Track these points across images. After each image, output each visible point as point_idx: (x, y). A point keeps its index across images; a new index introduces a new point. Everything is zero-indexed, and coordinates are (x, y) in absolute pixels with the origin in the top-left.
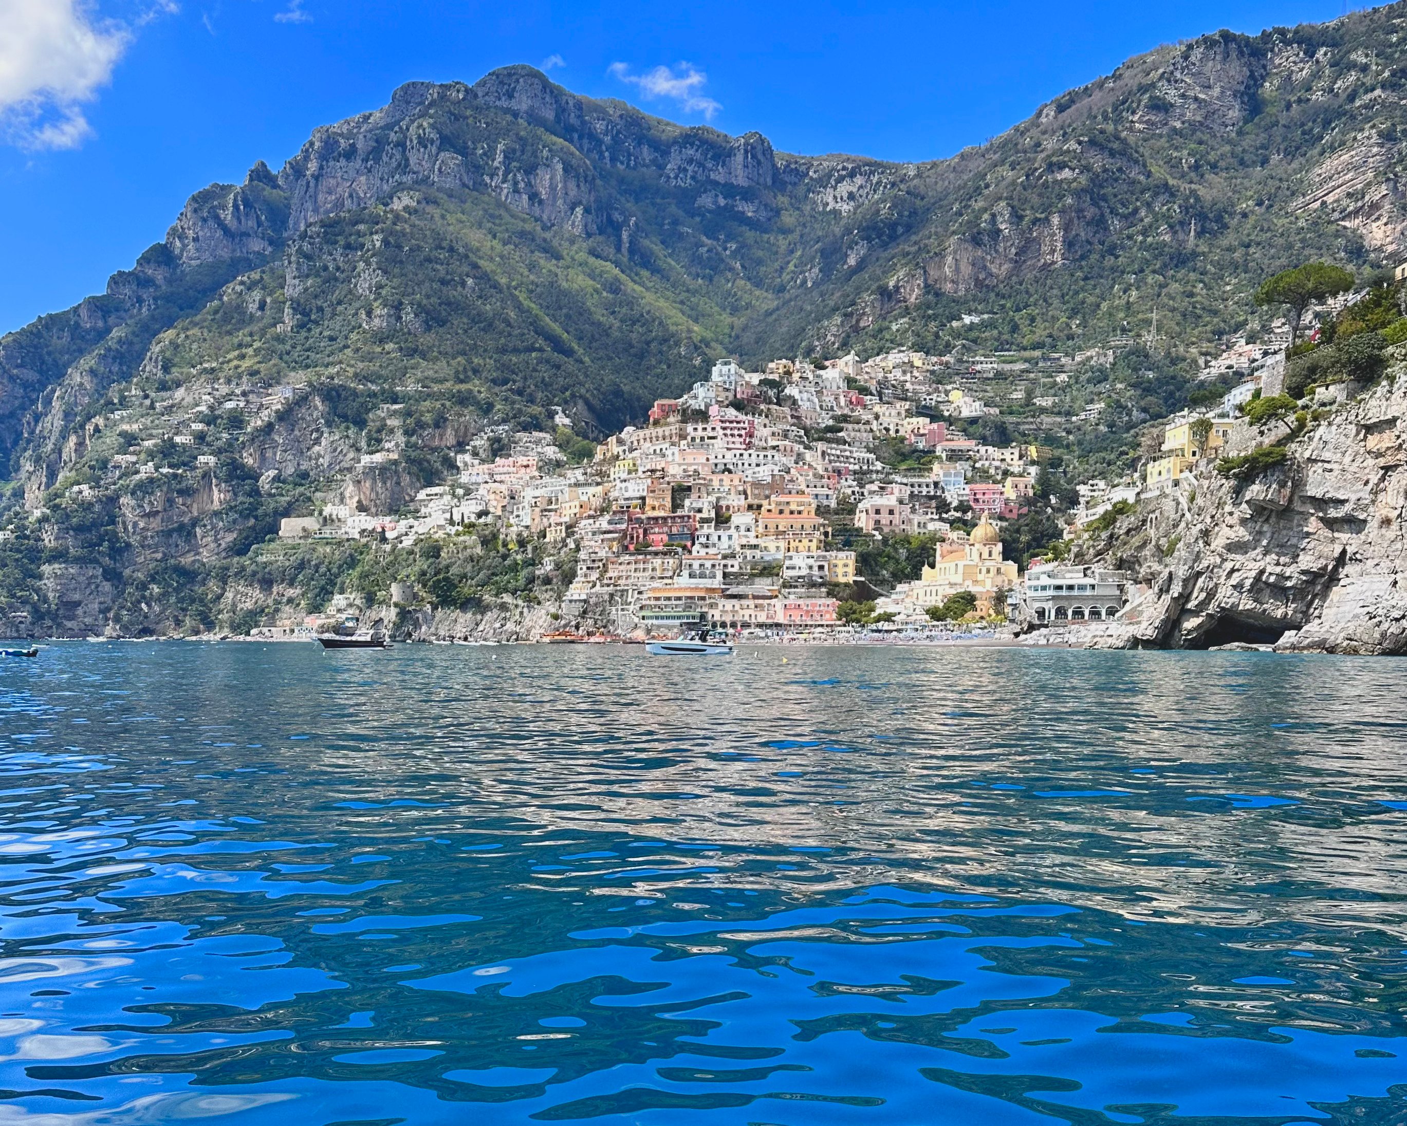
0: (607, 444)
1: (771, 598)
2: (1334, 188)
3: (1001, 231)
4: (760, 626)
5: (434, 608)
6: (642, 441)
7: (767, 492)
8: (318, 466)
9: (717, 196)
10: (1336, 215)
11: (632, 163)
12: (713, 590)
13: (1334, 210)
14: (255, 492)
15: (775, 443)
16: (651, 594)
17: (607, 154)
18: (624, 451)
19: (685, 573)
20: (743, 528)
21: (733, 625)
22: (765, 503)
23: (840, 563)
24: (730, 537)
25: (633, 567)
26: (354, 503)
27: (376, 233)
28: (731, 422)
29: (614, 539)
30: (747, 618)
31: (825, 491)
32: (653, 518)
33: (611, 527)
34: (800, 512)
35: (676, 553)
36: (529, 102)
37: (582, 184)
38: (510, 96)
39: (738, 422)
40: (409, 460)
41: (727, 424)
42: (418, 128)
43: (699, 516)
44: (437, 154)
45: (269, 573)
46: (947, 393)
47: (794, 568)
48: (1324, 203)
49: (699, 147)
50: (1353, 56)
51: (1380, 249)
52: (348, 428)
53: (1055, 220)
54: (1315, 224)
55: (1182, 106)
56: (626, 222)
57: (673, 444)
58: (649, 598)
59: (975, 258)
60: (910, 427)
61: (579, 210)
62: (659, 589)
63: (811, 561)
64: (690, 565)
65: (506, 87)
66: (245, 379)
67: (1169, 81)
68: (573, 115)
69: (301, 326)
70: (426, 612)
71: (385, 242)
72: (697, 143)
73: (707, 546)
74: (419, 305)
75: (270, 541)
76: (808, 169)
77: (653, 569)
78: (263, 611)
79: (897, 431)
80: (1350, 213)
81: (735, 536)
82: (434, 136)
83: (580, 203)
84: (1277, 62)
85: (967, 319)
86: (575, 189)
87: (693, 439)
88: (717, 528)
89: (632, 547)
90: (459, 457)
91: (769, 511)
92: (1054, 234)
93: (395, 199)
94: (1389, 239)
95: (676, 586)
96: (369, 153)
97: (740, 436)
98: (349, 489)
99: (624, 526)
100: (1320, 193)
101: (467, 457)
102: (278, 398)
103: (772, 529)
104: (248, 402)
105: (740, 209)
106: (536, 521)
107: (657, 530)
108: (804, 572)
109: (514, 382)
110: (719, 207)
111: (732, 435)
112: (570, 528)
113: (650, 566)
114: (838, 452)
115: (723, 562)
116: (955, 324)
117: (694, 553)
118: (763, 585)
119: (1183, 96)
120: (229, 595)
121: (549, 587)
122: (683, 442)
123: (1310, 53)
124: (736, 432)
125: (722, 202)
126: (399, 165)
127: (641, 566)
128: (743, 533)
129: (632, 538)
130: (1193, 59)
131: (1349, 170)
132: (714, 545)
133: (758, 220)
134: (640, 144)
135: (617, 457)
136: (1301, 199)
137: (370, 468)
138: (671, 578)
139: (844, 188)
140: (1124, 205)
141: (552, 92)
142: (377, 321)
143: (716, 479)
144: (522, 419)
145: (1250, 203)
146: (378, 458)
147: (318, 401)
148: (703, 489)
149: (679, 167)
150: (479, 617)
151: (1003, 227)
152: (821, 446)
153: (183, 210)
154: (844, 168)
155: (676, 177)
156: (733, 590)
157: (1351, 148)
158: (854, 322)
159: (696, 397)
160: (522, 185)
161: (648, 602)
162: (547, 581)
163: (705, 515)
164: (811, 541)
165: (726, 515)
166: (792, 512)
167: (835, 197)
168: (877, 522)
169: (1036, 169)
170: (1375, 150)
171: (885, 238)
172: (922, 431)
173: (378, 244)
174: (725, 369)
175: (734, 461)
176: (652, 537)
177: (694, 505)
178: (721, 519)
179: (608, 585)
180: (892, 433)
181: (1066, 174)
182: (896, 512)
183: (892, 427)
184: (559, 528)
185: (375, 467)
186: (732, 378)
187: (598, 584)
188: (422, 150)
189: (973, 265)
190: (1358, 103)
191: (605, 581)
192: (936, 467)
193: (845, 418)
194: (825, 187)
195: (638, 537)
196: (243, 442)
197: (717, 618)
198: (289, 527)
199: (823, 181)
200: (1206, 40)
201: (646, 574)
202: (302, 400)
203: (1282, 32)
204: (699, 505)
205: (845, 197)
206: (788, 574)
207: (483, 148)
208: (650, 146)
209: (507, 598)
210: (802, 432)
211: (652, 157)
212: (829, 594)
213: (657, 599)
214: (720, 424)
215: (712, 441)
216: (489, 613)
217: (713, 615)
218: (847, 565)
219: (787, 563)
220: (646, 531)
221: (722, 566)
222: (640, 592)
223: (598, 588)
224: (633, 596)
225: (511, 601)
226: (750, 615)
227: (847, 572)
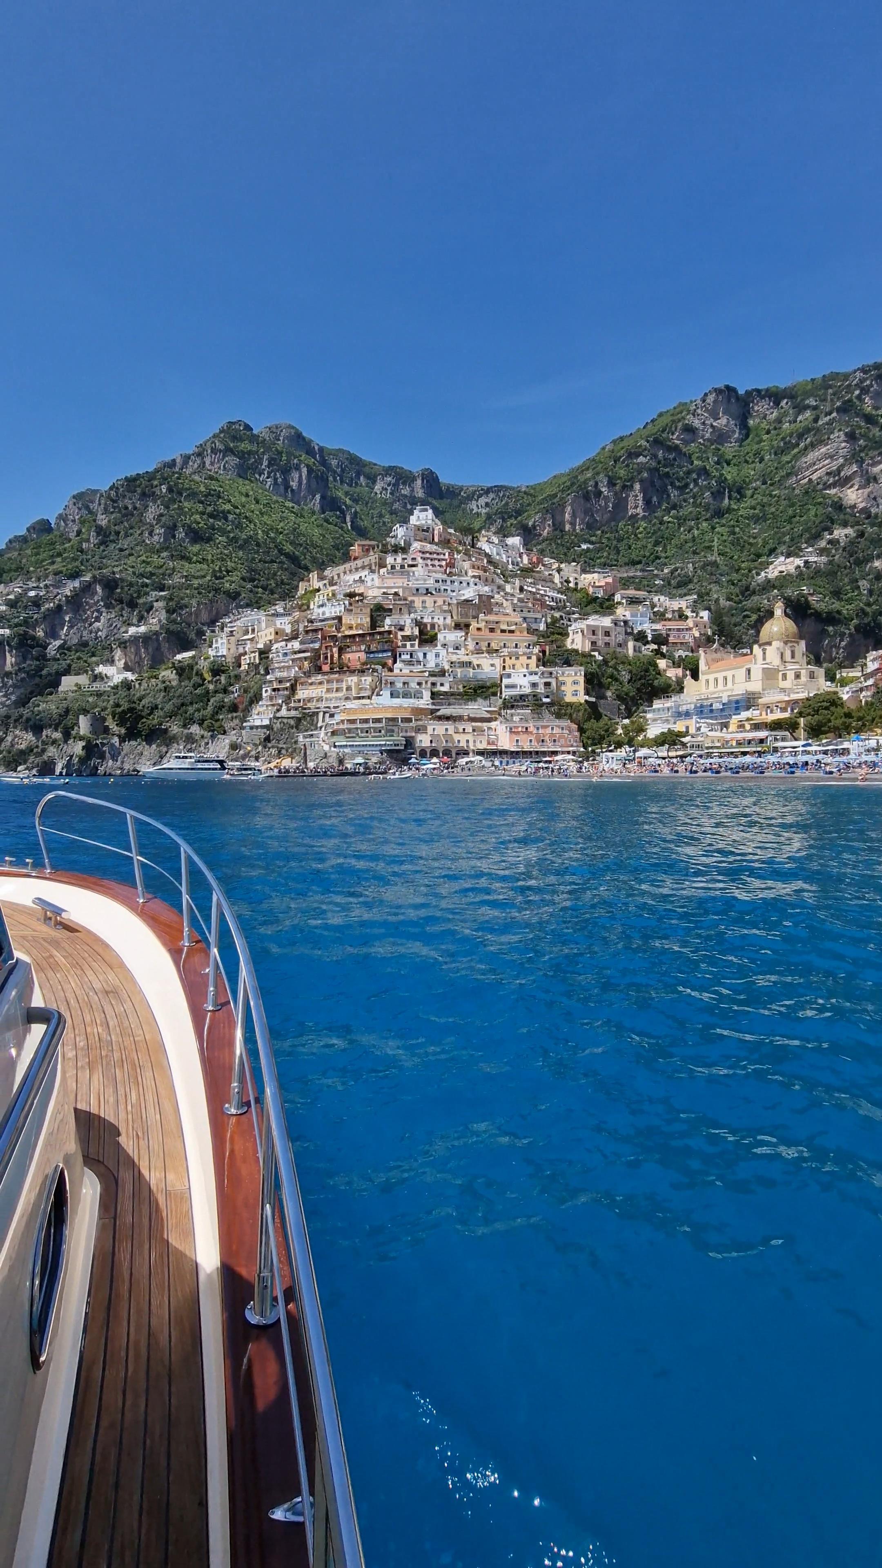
0: (309, 581)
1: (489, 720)
2: (817, 470)
3: (602, 492)
4: (481, 753)
5: (122, 740)
6: (342, 575)
7: (475, 612)
8: (97, 638)
10: (820, 487)
11: (354, 485)
12: (420, 711)
13: (818, 484)
14: (43, 657)
16: (344, 717)
18: (325, 584)
19: (386, 692)
20: (451, 646)
21: (447, 751)
22: (473, 622)
23: (569, 680)
24: (437, 655)
25: (325, 687)
26: (121, 664)
28: (431, 555)
29: (306, 658)
30: (463, 744)
31: (532, 616)
32: (350, 636)
33: (304, 647)
34: (511, 632)
35: (375, 670)
37: (320, 483)
38: (278, 439)
39: (438, 554)
40: (168, 631)
41: (428, 555)
42: (212, 443)
43: (400, 634)
44: (224, 459)
45: (40, 720)
47: (514, 687)
48: (810, 480)
49: (394, 476)
50: (807, 402)
51: (854, 506)
52: (123, 609)
53: (637, 486)
54: (807, 492)
55: (703, 430)
56: (349, 511)
57: (373, 571)
58: (343, 721)
59: (586, 509)
61: (318, 497)
62: (354, 711)
63: (535, 679)
64: (392, 684)
66: (50, 578)
67: (694, 415)
69: (103, 543)
70: (113, 745)
71: (170, 491)
72: (393, 474)
73: (410, 664)
74: (189, 526)
75: (51, 694)
76: (460, 491)
77: (349, 689)
78: (32, 750)
79: (576, 584)
80: (830, 485)
81: (443, 652)
82: (222, 448)
83: (319, 492)
84: (756, 408)
85: (584, 546)
86: (315, 485)
87: (393, 567)
88: (421, 646)
89: (326, 668)
91: (479, 629)
92: (637, 496)
94: (860, 500)
95: (374, 707)
97: (440, 566)
98: (118, 654)
99: (317, 646)
100: (807, 473)
102: (70, 587)
103: (484, 646)
104: (48, 592)
106: (232, 651)
107: (354, 648)
108: (528, 690)
111: (433, 565)
112: (264, 653)
113: (344, 686)
114: (534, 590)
115: (431, 680)
116: (576, 549)
117: (396, 671)
118: (478, 707)
119: (704, 423)
120: (9, 738)
121: (235, 714)
122: (383, 571)
123: (777, 404)
124: (436, 562)
127: (335, 686)
128: (451, 650)
129: (326, 658)
130: (708, 401)
131: (827, 459)
132: (419, 662)
134: (359, 474)
135: (318, 590)
136: (794, 478)
137: (135, 637)
138: (369, 698)
139: (482, 501)
140: (679, 481)
141: (303, 438)
142: (156, 538)
143: (417, 601)
145: (758, 483)
146: (142, 629)
147: (99, 589)
148: (404, 609)
149: (383, 488)
150: (164, 749)
151: (603, 490)
153: (67, 503)
154: (482, 490)
155: (381, 493)
156: (444, 711)
157: (827, 444)
159: (395, 537)
160: (280, 480)
161: (341, 726)
162: (234, 708)
163: (408, 632)
164: (528, 658)
165: (432, 633)
166: (503, 631)
167: (477, 506)
168: (593, 643)
169: (621, 457)
170: (843, 445)
172: (597, 584)
173: (164, 491)
174: (420, 514)
175: (436, 587)
176: (348, 656)
177: (395, 624)
178: (427, 637)
179: (296, 709)
180: (572, 585)
181: (641, 459)
182: (613, 634)
183: (571, 579)
184: (253, 655)
185: (140, 637)
186: (430, 521)
187: (284, 707)
189: (585, 513)
190: (820, 423)
191: (292, 705)
192: (620, 610)
195: (332, 656)
196: (36, 620)
197: (427, 744)
198: (68, 683)
199: (470, 498)
200: (715, 390)
201: (340, 695)
202: (87, 588)
203: (758, 391)
204: (401, 624)
205: (484, 505)
206: (506, 693)
208: (364, 475)
209: (195, 729)
210: (499, 571)
211: (366, 482)
212: (559, 716)
213: (352, 721)
214: (421, 555)
215: (414, 569)
216: (175, 745)
217: (423, 741)
218: (575, 683)
219: (505, 681)
220: (341, 651)
221: (429, 685)
222: (332, 716)
223: (284, 712)
224: (323, 721)
225: (198, 732)
226: (468, 741)
227: (576, 691)
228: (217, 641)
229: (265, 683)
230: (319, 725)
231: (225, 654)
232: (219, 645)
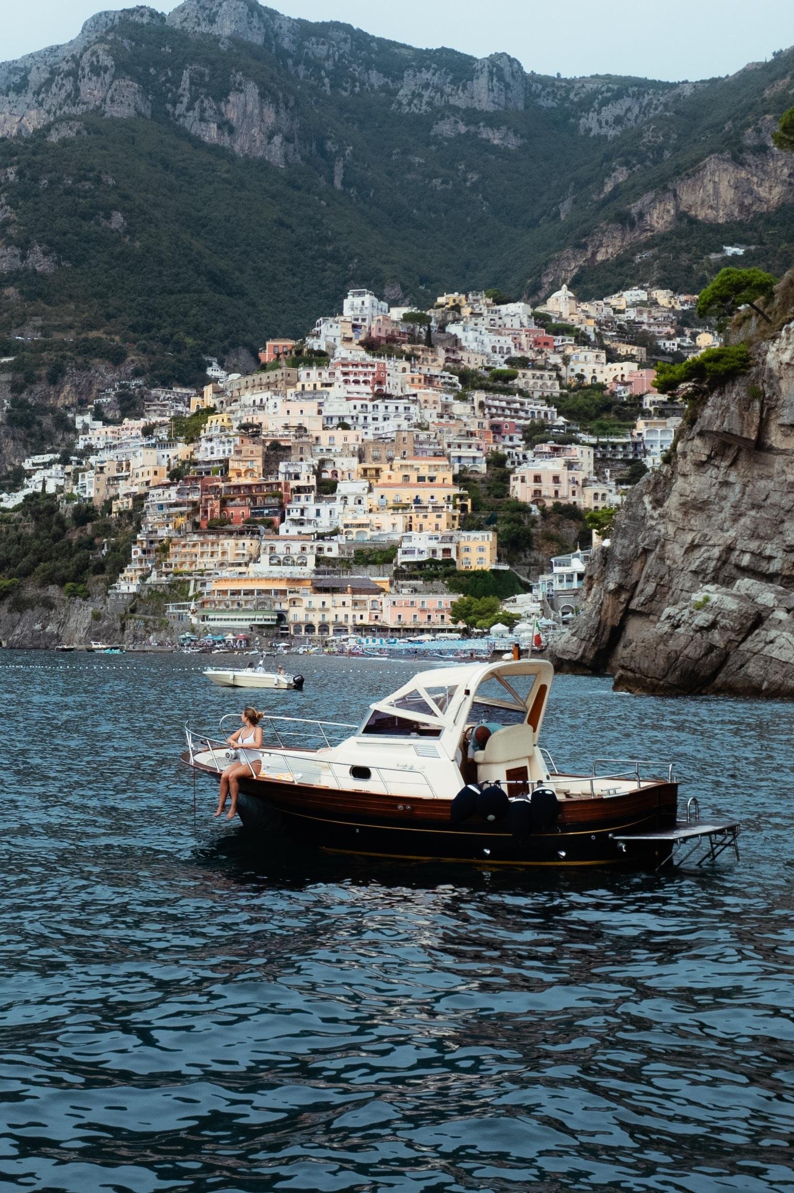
0: (202, 395)
4: (360, 629)
6: (243, 391)
7: (390, 454)
9: (456, 122)
11: (357, 89)
12: (299, 581)
15: (414, 391)
16: (217, 585)
17: (327, 81)
18: (222, 402)
19: (265, 558)
20: (351, 500)
21: (324, 627)
22: (385, 467)
23: (475, 546)
24: (333, 512)
25: (198, 549)
27: (12, 165)
28: (357, 366)
29: (182, 514)
30: (341, 619)
31: (473, 452)
32: (235, 487)
33: (181, 498)
34: (432, 479)
35: (257, 533)
36: (233, 27)
37: (282, 111)
38: (212, 21)
39: (365, 366)
41: (350, 368)
42: (92, 55)
43: (295, 484)
44: (112, 82)
46: (694, 336)
47: (412, 552)
49: (436, 70)
56: (341, 153)
57: (277, 393)
58: (215, 591)
59: (737, 180)
60: (613, 374)
61: (277, 139)
62: (228, 580)
63: (436, 544)
64: (272, 548)
65: (207, 12)
68: (287, 39)
71: (20, 173)
72: (434, 65)
73: (300, 523)
74: (51, 243)
77: (225, 553)
79: (594, 379)
81: (340, 508)
82: (108, 61)
83: (280, 130)
85: (730, 251)
86: (273, 116)
87: (304, 387)
88: (318, 499)
89: (203, 525)
90: (79, 419)
91: (390, 478)
93: (53, 132)
95: (252, 575)
96: (41, 86)
97: (366, 383)
99: (196, 498)
101: (88, 418)
103: (391, 501)
105: (484, 136)
106: (102, 492)
107: (238, 502)
108: (424, 557)
109: (159, 328)
110: (459, 134)
111: (356, 383)
112: (139, 499)
113: (220, 549)
114: (504, 404)
115: (316, 544)
116: (713, 256)
117: (282, 532)
118: (366, 576)
121: (100, 576)
122: (290, 391)
124: (361, 378)
125: (462, 129)
126: (69, 96)
127: (210, 549)
128: (350, 507)
129: (205, 513)
132: (309, 521)
133: (506, 148)
134: (368, 68)
135: (212, 411)
138: (245, 565)
141: (260, 16)
143: (325, 436)
144: (162, 371)
148: (306, 449)
149: (413, 93)
152: (479, 396)
154: (608, 90)
155: (409, 104)
156: (327, 581)
158: (589, 254)
159: (317, 336)
160: (210, 113)
161: (213, 597)
163: (302, 482)
164: (439, 516)
165: (332, 483)
166: (421, 479)
167: (599, 122)
168: (537, 493)
171: (648, 163)
172: (626, 379)
174: (357, 301)
175: (354, 413)
176: (230, 511)
177: (291, 470)
178: (324, 488)
179: (167, 574)
180: (587, 381)
182: (563, 479)
183: (586, 374)
184: (126, 500)
186: (366, 312)
187: (154, 573)
188: (94, 78)
189: (736, 188)
191: (164, 569)
192: (640, 423)
193: (524, 363)
194: (588, 111)
195: (213, 511)
197: (301, 618)
204: (298, 470)
205: (611, 121)
206: (401, 558)
207: (166, 74)
208: (379, 71)
209: (54, 591)
210: (456, 379)
211: (382, 82)
212: (455, 588)
213: (224, 592)
214: (341, 368)
215: (328, 389)
216: (29, 611)
217: (296, 614)
218: (482, 549)
219: (405, 545)
220: (224, 503)
221: (315, 550)
222: (203, 584)
223: (153, 578)
224: (195, 589)
225: (57, 595)
226: (346, 616)
227: (481, 559)
228: (83, 476)
229: (135, 543)
230: (191, 593)
231: (92, 495)
232: (86, 481)
